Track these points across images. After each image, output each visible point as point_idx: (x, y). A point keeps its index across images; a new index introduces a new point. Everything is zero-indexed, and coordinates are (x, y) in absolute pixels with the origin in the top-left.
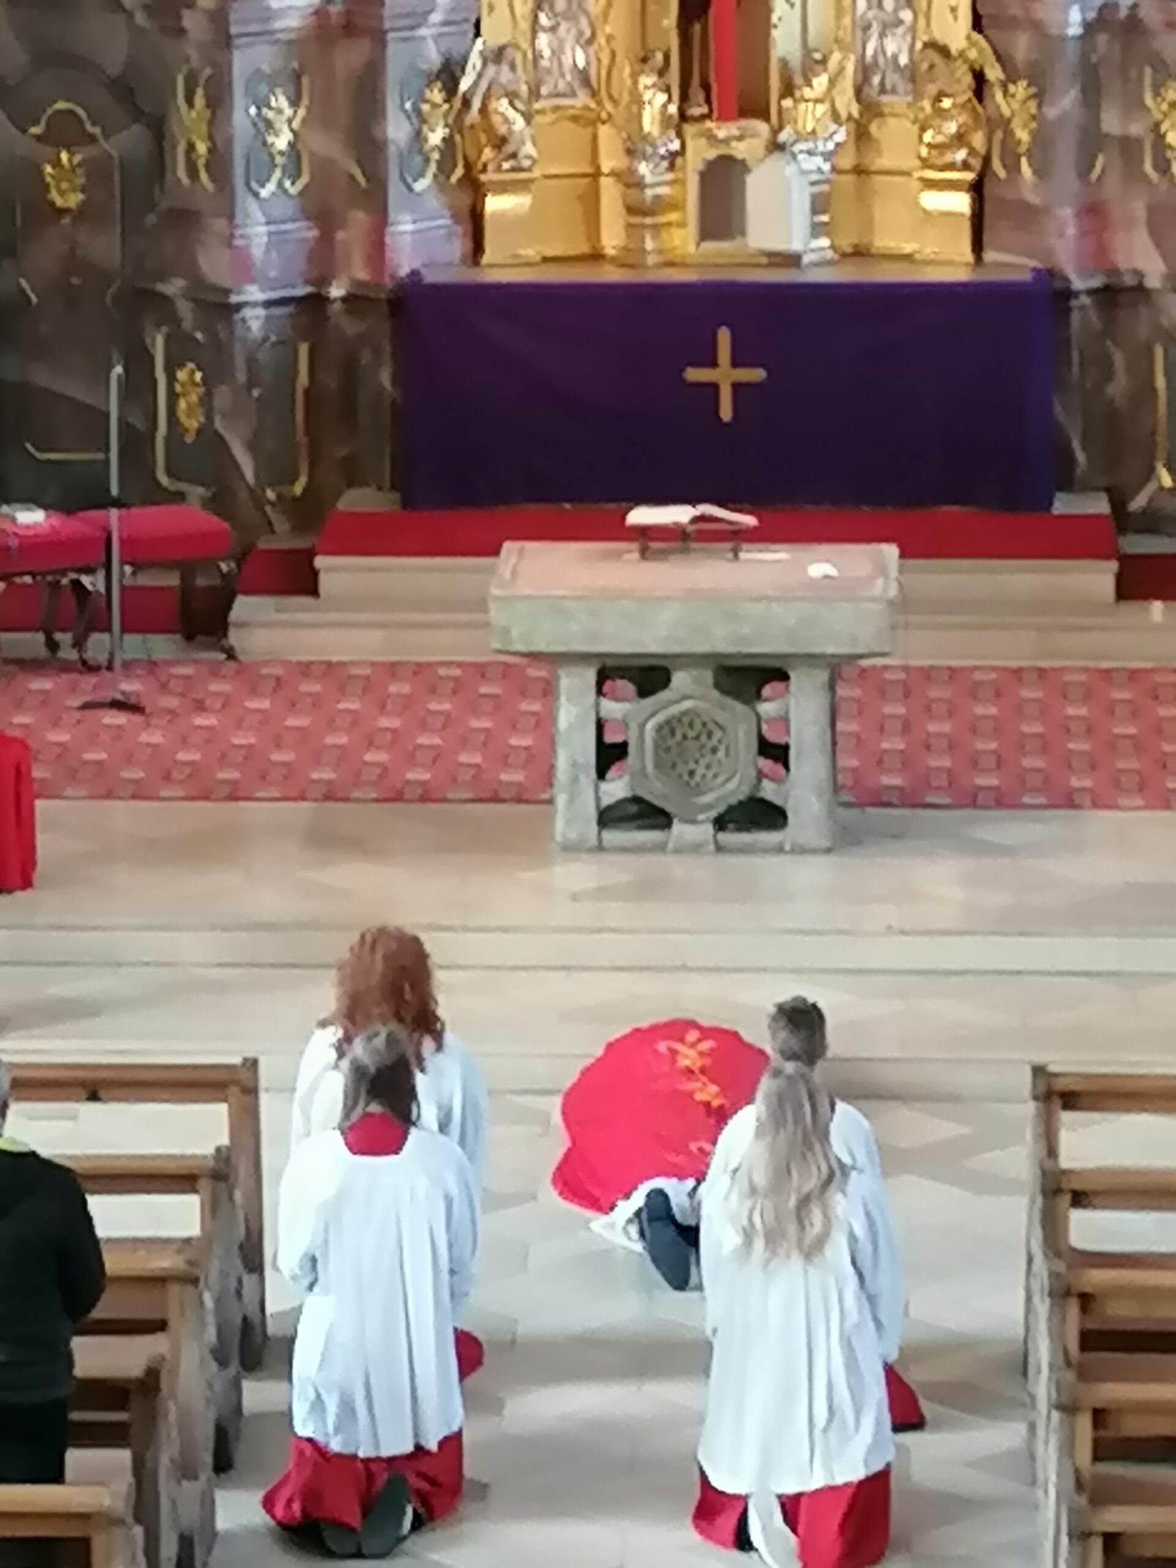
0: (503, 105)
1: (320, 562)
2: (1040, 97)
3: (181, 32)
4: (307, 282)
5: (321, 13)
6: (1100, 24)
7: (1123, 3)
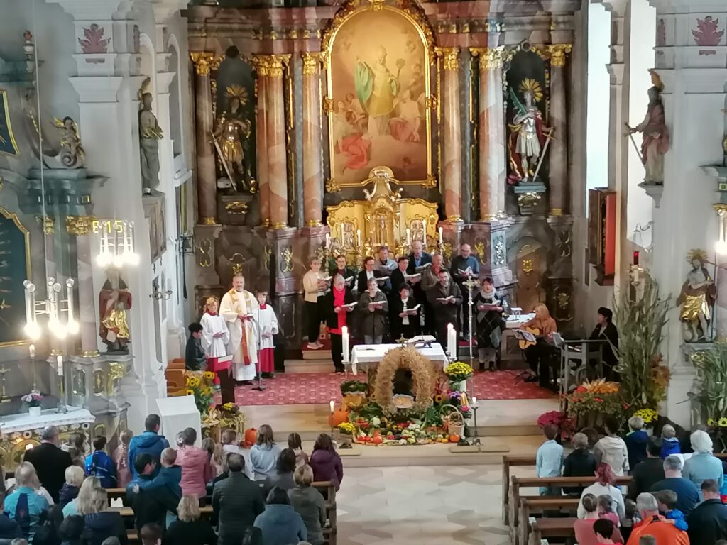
0: (336, 251)
1: (303, 352)
2: (452, 246)
3: (266, 237)
4: (294, 291)
5: (296, 232)
6: (465, 230)
7: (470, 225)
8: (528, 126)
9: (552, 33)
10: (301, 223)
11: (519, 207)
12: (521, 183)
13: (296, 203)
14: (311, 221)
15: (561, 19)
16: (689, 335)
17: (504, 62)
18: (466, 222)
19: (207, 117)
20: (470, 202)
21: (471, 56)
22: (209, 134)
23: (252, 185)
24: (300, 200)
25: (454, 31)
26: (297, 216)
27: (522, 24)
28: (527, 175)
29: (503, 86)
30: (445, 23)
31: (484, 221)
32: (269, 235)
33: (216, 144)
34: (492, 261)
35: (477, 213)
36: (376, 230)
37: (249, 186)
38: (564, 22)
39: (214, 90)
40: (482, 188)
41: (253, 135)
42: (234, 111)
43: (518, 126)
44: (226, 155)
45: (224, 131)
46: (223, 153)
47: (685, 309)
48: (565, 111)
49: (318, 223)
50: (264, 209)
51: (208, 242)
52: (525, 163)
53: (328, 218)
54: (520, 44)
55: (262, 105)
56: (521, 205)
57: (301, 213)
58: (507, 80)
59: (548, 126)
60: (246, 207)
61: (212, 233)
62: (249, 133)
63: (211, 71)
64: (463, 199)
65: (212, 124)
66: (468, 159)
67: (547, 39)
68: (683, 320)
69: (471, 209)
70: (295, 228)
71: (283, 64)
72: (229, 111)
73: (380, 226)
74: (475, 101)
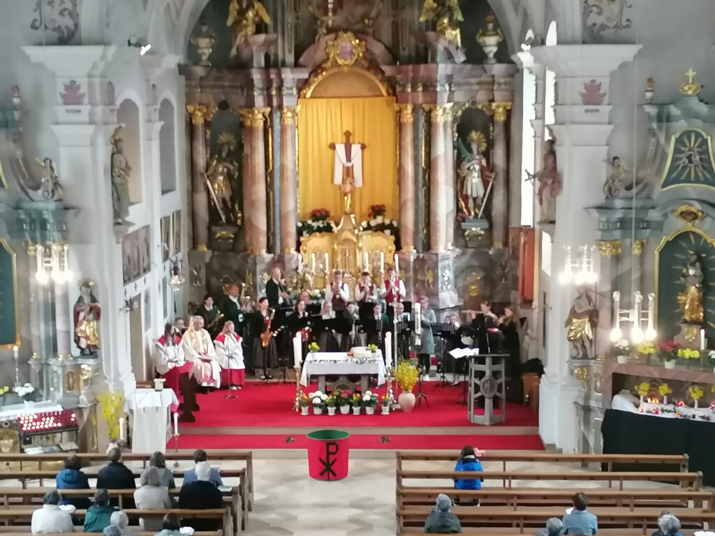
0: (307, 275)
5: (273, 259)
6: (417, 259)
7: (421, 255)
8: (474, 171)
9: (495, 93)
10: (278, 250)
11: (466, 241)
12: (466, 220)
13: (274, 234)
14: (287, 249)
15: (502, 80)
16: (575, 352)
17: (454, 116)
18: (418, 252)
19: (201, 160)
20: (422, 235)
21: (424, 111)
22: (202, 175)
23: (239, 218)
24: (278, 231)
25: (409, 90)
26: (274, 244)
27: (470, 84)
28: (473, 213)
29: (453, 138)
30: (402, 83)
31: (434, 252)
32: (250, 260)
33: (208, 182)
34: (440, 286)
35: (427, 245)
36: (342, 259)
37: (236, 218)
38: (505, 83)
39: (208, 136)
40: (432, 224)
41: (240, 176)
42: (224, 155)
43: (466, 172)
44: (216, 192)
45: (215, 171)
46: (214, 189)
47: (571, 330)
48: (505, 159)
49: (293, 251)
50: (248, 239)
51: (200, 266)
52: (471, 203)
53: (301, 247)
54: (468, 102)
55: (247, 150)
56: (468, 239)
57: (278, 242)
58: (457, 131)
59: (492, 171)
60: (233, 236)
61: (203, 258)
62: (237, 174)
63: (205, 120)
64: (416, 233)
65: (205, 166)
66: (420, 198)
67: (491, 98)
68: (569, 339)
69: (423, 241)
70: (272, 255)
71: (264, 116)
72: (220, 154)
73: (345, 255)
74: (428, 149)
